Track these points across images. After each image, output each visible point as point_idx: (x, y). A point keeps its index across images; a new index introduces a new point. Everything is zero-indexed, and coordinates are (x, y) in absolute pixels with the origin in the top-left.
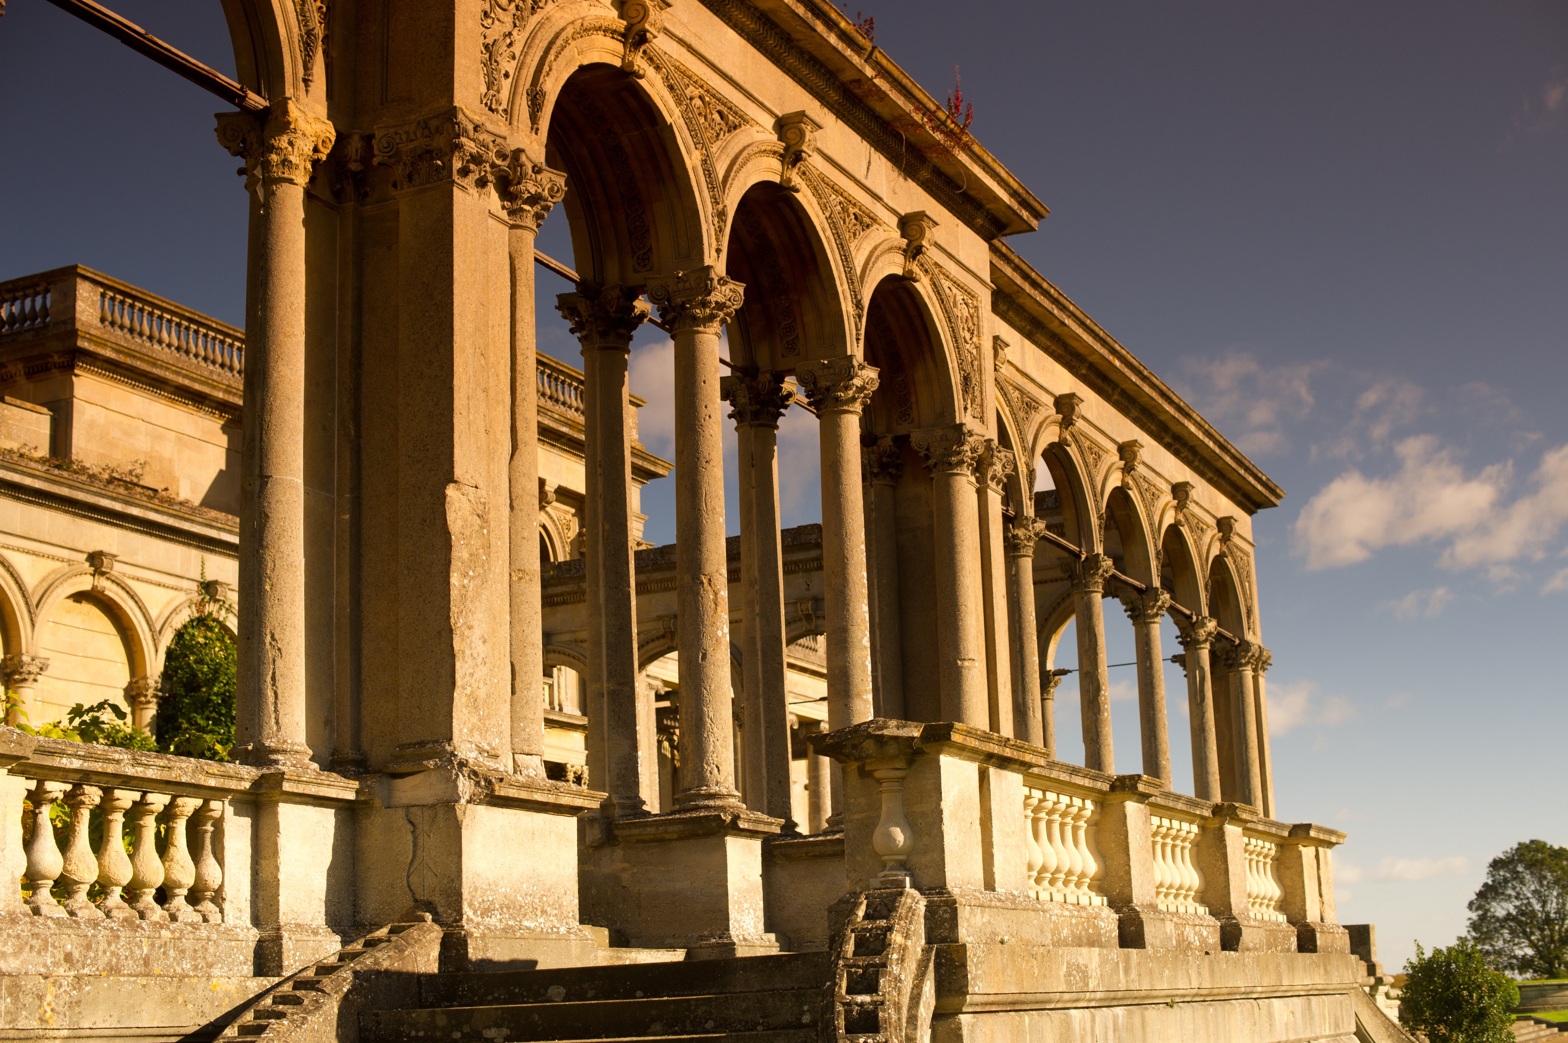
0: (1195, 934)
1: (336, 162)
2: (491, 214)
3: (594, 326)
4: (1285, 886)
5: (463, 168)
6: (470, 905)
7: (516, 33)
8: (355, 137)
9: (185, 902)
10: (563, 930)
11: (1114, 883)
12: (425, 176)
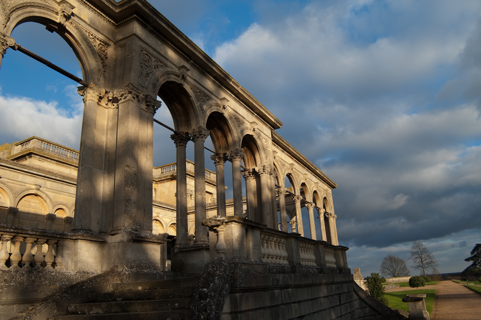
0: (312, 270)
1: (106, 98)
2: (142, 109)
3: (178, 141)
4: (336, 259)
5: (133, 97)
6: (126, 266)
7: (150, 71)
8: (111, 92)
9: (51, 266)
10: (155, 272)
11: (290, 258)
12: (124, 99)
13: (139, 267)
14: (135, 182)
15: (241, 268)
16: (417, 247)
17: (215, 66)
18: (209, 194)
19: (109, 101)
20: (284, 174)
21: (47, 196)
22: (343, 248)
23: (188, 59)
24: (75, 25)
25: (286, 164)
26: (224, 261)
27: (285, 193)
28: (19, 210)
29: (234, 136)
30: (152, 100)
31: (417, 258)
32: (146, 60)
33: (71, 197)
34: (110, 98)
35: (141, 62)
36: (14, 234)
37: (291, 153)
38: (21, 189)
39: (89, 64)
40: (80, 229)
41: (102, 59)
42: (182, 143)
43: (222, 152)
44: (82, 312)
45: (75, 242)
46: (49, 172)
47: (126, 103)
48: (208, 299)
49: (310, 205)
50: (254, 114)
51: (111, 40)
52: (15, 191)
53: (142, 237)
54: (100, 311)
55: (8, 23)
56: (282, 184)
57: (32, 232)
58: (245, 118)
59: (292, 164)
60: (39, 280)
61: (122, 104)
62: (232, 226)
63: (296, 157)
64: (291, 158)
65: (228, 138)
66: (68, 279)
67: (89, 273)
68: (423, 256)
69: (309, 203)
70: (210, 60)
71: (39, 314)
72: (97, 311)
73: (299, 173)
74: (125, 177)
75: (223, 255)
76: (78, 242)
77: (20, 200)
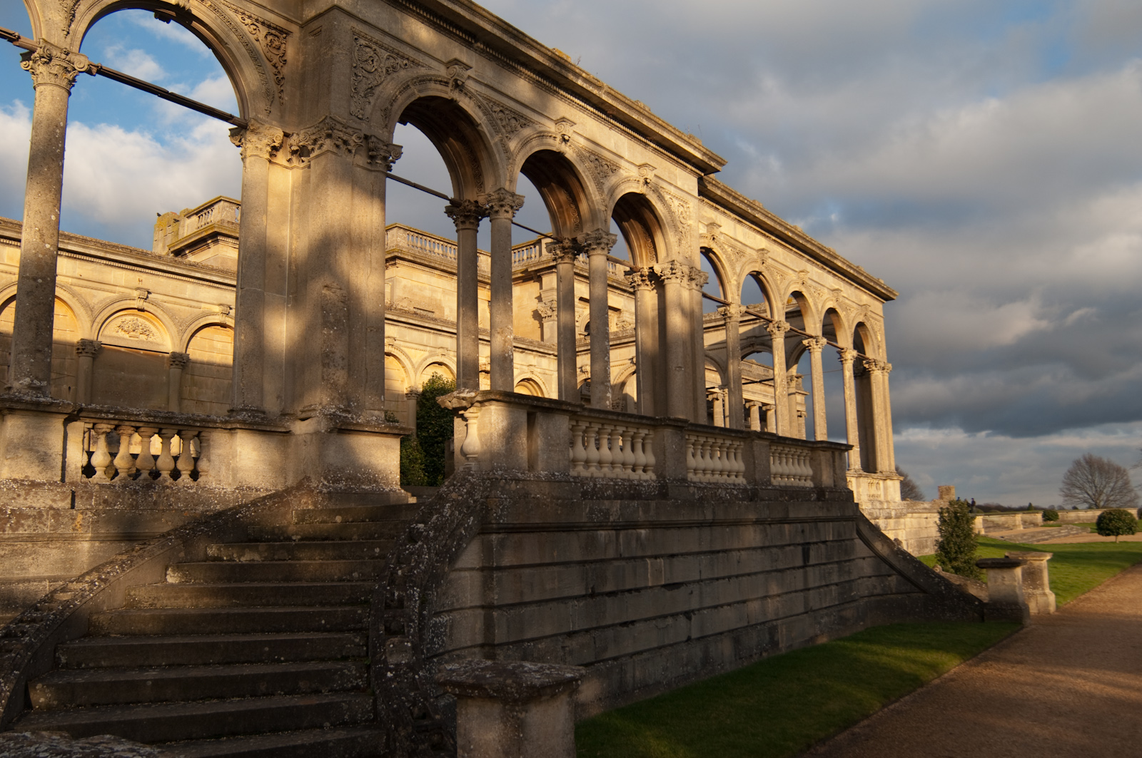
1: (288, 147)
2: (358, 165)
3: (460, 220)
4: (813, 470)
5: (335, 144)
6: (325, 478)
7: (375, 83)
8: (295, 135)
9: (189, 477)
10: (387, 490)
12: (318, 149)
13: (351, 479)
14: (343, 318)
15: (507, 487)
17: (536, 48)
18: (612, 311)
19: (294, 153)
20: (739, 276)
23: (470, 40)
24: (209, 3)
25: (748, 251)
26: (472, 475)
28: (191, 357)
29: (593, 201)
30: (381, 145)
32: (365, 59)
34: (295, 148)
35: (355, 65)
36: (116, 422)
37: (762, 225)
38: (191, 315)
40: (242, 410)
41: (274, 66)
42: (467, 223)
43: (568, 235)
44: (229, 558)
45: (232, 434)
47: (323, 157)
48: (420, 543)
49: (815, 343)
50: (649, 145)
51: (292, 22)
52: (180, 319)
54: (257, 557)
55: (73, 26)
57: (147, 417)
58: (622, 155)
59: (763, 250)
60: (165, 501)
61: (316, 160)
62: (490, 409)
63: (776, 233)
64: (764, 235)
65: (580, 206)
66: (222, 500)
67: (260, 490)
69: (811, 337)
70: (521, 37)
71: (149, 558)
72: (252, 558)
73: (784, 269)
74: (322, 309)
75: (472, 464)
76: (237, 433)
77: (192, 336)
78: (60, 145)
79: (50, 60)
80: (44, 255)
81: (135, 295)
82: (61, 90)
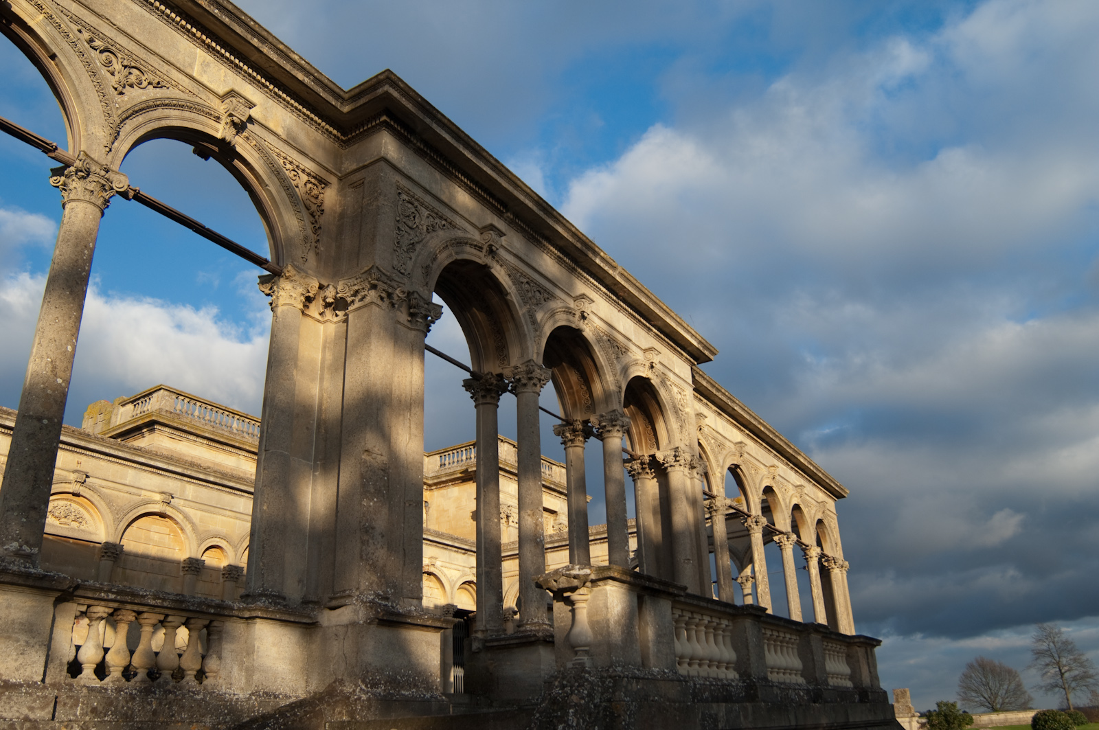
0: (796, 694)
1: (321, 299)
2: (399, 322)
3: (480, 394)
4: (851, 669)
5: (380, 296)
6: (363, 681)
7: (416, 239)
8: (331, 287)
9: (194, 679)
10: (428, 696)
11: (741, 666)
12: (359, 301)
14: (383, 488)
15: (629, 688)
16: (1047, 639)
17: (562, 223)
18: (548, 513)
19: (327, 305)
20: (722, 467)
21: (186, 517)
22: (868, 641)
23: (502, 209)
24: (255, 143)
25: (728, 444)
26: (589, 673)
27: (727, 509)
28: (125, 548)
29: (607, 382)
30: (422, 303)
31: (1047, 665)
32: (407, 214)
33: (238, 521)
34: (330, 300)
35: (398, 219)
36: (116, 605)
37: (739, 418)
38: (129, 502)
39: (283, 225)
40: (261, 595)
41: (312, 215)
42: (489, 397)
43: (579, 417)
45: (248, 624)
46: (192, 465)
47: (365, 310)
49: (786, 539)
50: (651, 330)
51: (331, 173)
52: (118, 506)
53: (399, 614)
55: (116, 144)
56: (718, 490)
57: (154, 600)
58: (631, 339)
59: (741, 443)
60: (167, 711)
61: (356, 313)
62: (605, 590)
63: (750, 427)
64: (739, 429)
65: (593, 386)
66: (232, 709)
67: (278, 697)
68: (1064, 661)
69: (781, 533)
70: (550, 210)
73: (757, 463)
74: (362, 476)
75: (585, 659)
76: (255, 623)
77: (128, 526)
78: (87, 268)
79: (88, 175)
80: (54, 391)
81: (72, 478)
82: (95, 208)
